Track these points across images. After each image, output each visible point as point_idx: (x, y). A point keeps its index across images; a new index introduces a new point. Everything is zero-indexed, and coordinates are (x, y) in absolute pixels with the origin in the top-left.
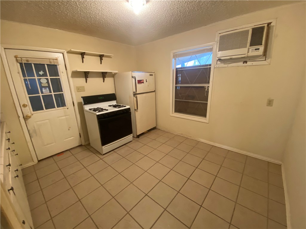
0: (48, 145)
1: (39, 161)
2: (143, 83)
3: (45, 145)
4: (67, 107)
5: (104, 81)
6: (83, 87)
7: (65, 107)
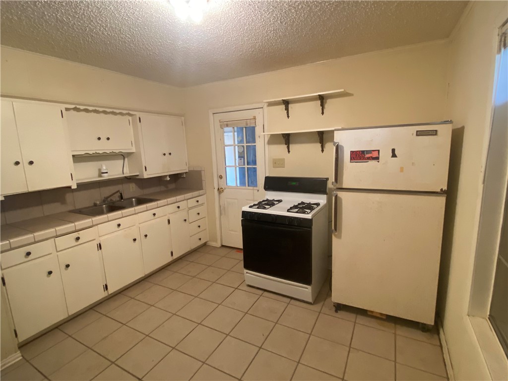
0: (232, 231)
1: (223, 246)
2: (377, 158)
3: (230, 231)
4: (257, 188)
5: (323, 151)
6: (283, 160)
7: (255, 188)
